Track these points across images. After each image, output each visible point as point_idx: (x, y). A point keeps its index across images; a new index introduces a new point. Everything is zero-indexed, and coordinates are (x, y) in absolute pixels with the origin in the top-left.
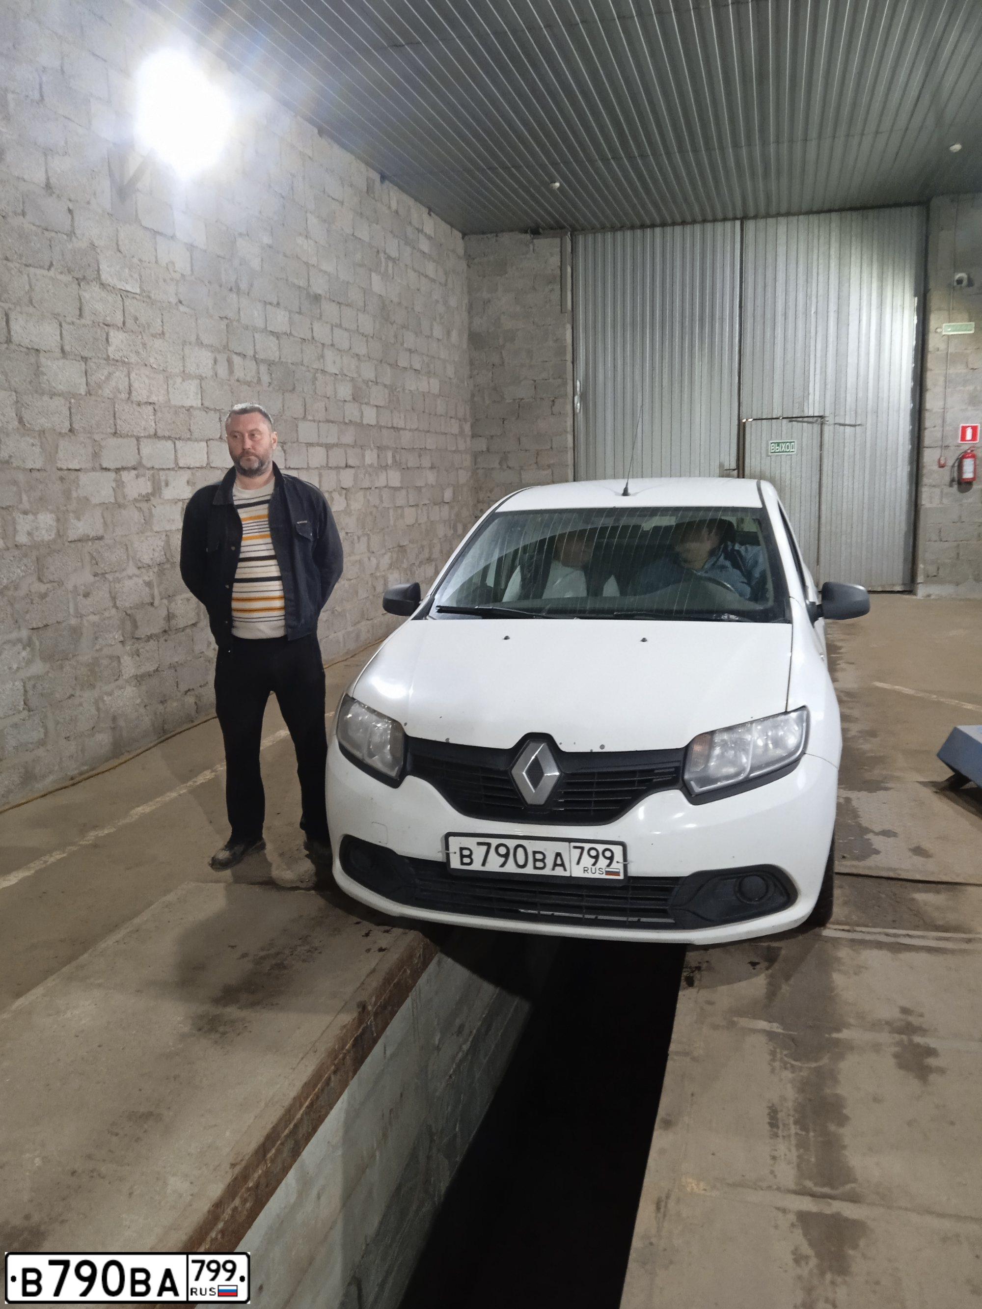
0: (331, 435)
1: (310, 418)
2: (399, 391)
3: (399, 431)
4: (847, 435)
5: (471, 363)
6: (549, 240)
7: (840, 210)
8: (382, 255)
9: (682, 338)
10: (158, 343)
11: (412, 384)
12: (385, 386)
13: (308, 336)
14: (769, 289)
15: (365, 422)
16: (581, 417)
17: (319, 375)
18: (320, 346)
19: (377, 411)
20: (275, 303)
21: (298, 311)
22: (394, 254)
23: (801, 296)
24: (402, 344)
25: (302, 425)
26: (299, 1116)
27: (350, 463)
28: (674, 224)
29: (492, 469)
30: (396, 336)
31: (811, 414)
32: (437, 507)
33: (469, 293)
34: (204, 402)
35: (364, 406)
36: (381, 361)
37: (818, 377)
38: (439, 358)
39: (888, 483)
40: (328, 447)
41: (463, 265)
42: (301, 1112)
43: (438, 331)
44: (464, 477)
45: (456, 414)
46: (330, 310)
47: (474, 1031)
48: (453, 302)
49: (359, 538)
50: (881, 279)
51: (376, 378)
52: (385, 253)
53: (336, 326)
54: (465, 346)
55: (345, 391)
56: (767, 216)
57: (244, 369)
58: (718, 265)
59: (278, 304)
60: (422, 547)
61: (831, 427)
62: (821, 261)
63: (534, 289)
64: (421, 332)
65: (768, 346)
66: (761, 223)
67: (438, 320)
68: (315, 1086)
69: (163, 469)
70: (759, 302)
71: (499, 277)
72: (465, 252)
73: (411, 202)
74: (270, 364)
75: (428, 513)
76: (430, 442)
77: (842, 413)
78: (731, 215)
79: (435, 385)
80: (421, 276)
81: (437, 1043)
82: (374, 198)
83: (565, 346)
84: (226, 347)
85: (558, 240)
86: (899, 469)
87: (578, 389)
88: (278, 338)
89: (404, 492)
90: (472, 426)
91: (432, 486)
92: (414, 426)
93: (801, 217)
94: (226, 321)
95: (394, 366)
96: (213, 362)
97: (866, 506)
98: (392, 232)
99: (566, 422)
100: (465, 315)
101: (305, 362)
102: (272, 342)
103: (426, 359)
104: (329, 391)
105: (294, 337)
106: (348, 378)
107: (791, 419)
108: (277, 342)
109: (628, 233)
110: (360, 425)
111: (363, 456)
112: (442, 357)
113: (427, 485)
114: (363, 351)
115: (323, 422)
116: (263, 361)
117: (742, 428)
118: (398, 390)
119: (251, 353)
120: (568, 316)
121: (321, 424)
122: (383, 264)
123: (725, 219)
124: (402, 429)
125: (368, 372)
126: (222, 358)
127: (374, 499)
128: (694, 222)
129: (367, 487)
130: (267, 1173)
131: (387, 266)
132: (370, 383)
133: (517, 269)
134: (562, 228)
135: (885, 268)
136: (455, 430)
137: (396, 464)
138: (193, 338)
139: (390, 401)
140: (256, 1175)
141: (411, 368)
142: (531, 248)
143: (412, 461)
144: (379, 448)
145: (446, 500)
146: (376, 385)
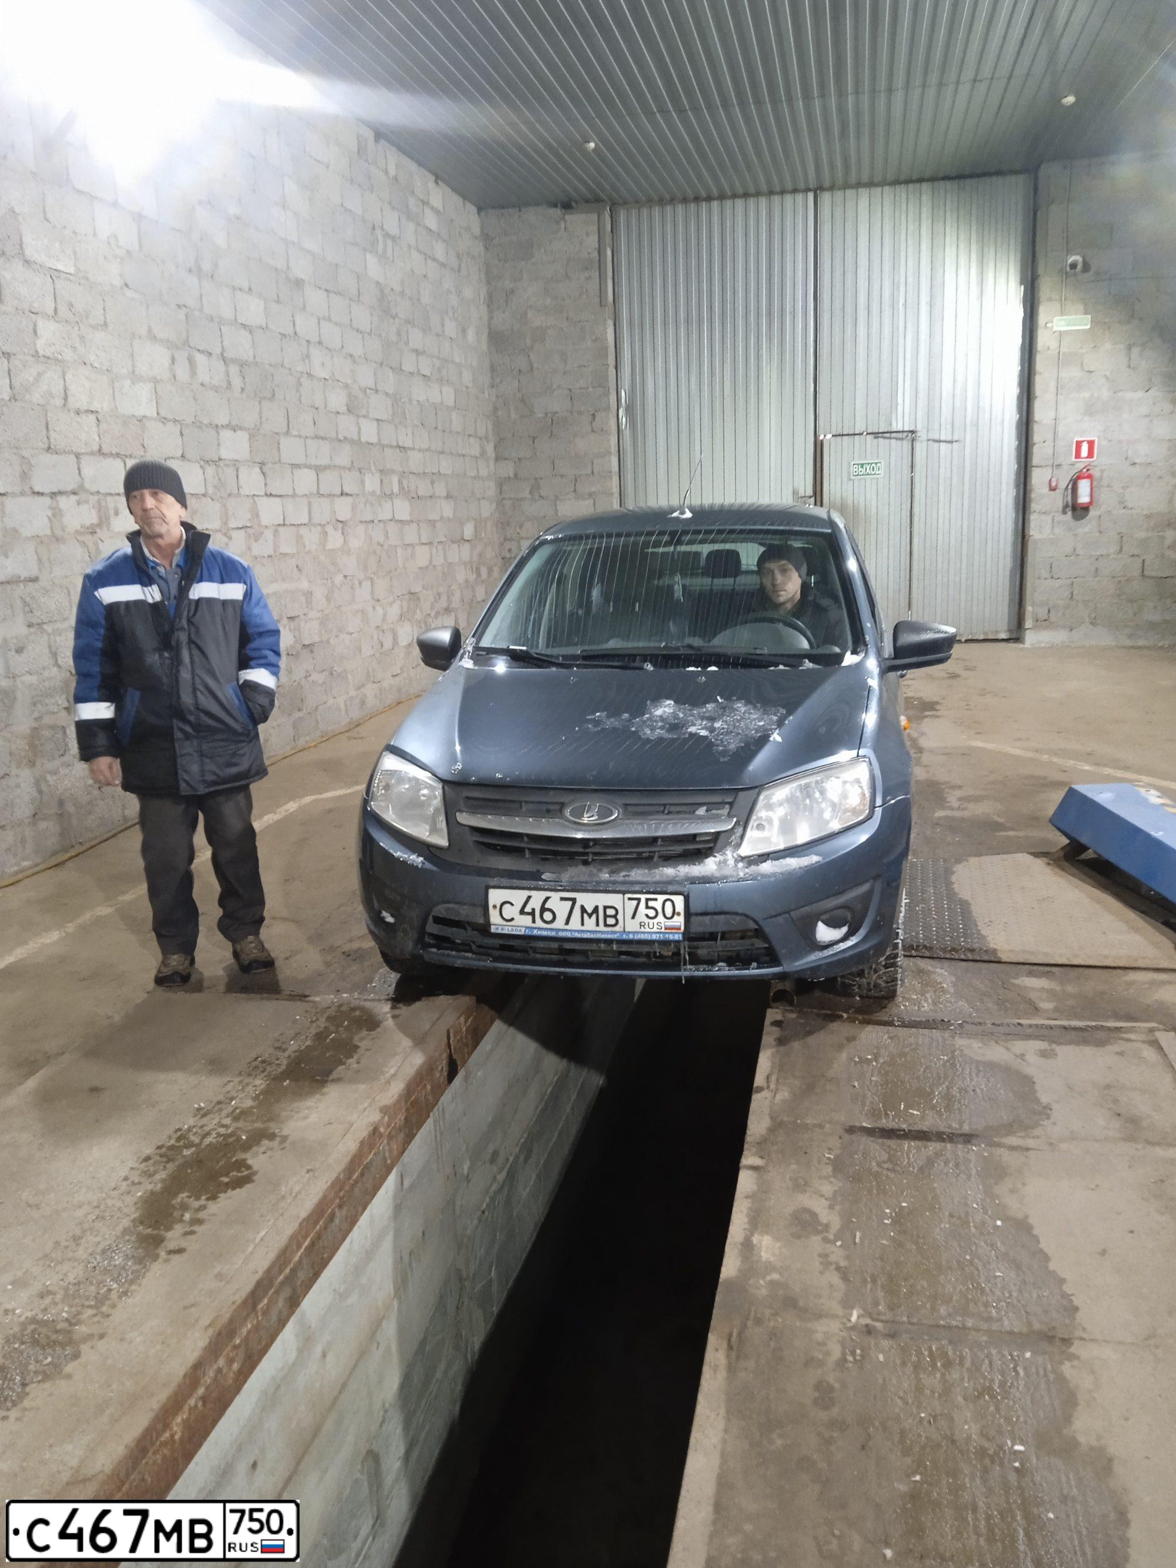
0: (322, 453)
1: (295, 433)
2: (404, 403)
3: (406, 451)
4: (942, 452)
5: (493, 369)
6: (582, 217)
7: (933, 179)
8: (378, 232)
9: (747, 338)
10: (100, 336)
11: (420, 392)
12: (387, 394)
13: (289, 330)
14: (849, 277)
15: (363, 440)
16: (627, 433)
17: (304, 380)
18: (305, 343)
19: (378, 426)
20: (247, 289)
21: (276, 299)
22: (394, 230)
23: (887, 284)
24: (407, 343)
25: (284, 442)
26: (296, 1258)
27: (346, 490)
28: (734, 196)
29: (522, 499)
30: (399, 334)
31: (900, 428)
32: (456, 546)
33: (488, 283)
34: (160, 411)
35: (362, 420)
36: (381, 364)
37: (907, 383)
38: (453, 361)
39: (990, 510)
40: (319, 469)
41: (479, 248)
42: (299, 1253)
43: (451, 328)
44: (487, 509)
45: (475, 431)
46: (316, 298)
47: (511, 1159)
48: (468, 293)
49: (360, 583)
50: (982, 263)
51: (376, 385)
52: (382, 229)
53: (324, 319)
54: (484, 346)
55: (337, 400)
56: (846, 186)
57: (209, 370)
58: (788, 246)
59: (250, 289)
60: (439, 594)
61: (925, 443)
62: (910, 242)
63: (567, 276)
64: (430, 329)
65: (849, 346)
66: (839, 194)
67: (450, 314)
68: (316, 1223)
69: (111, 494)
70: (838, 293)
71: (523, 263)
72: (482, 229)
73: (413, 167)
74: (243, 364)
75: (445, 552)
76: (446, 466)
77: (937, 427)
78: (802, 186)
79: (448, 396)
80: (429, 261)
81: (466, 1172)
82: (366, 161)
83: (607, 348)
84: (186, 343)
85: (595, 217)
86: (1004, 493)
87: (623, 401)
88: (251, 332)
89: (414, 526)
90: (495, 447)
91: (449, 519)
92: (425, 446)
93: (886, 188)
94: (184, 310)
95: (398, 370)
96: (170, 361)
97: (965, 538)
98: (390, 203)
99: (608, 441)
100: (484, 309)
101: (286, 364)
102: (244, 338)
103: (437, 363)
104: (318, 400)
105: (271, 331)
106: (341, 385)
107: (876, 435)
108: (250, 337)
109: (680, 208)
110: (356, 443)
111: (363, 482)
112: (457, 360)
113: (442, 518)
114: (358, 350)
115: (313, 438)
116: (234, 361)
117: (819, 448)
118: (403, 400)
119: (218, 350)
120: (609, 310)
121: (309, 441)
122: (381, 243)
123: (795, 191)
124: (409, 448)
125: (366, 376)
126: (182, 357)
127: (378, 536)
128: (758, 194)
129: (368, 519)
130: (257, 1328)
131: (385, 245)
132: (368, 391)
133: (546, 252)
134: (598, 200)
135: (986, 250)
136: (476, 451)
137: (404, 492)
138: (143, 331)
139: (394, 414)
140: (244, 1331)
141: (419, 373)
142: (563, 225)
143: (424, 488)
144: (381, 471)
145: (466, 538)
146: (376, 393)
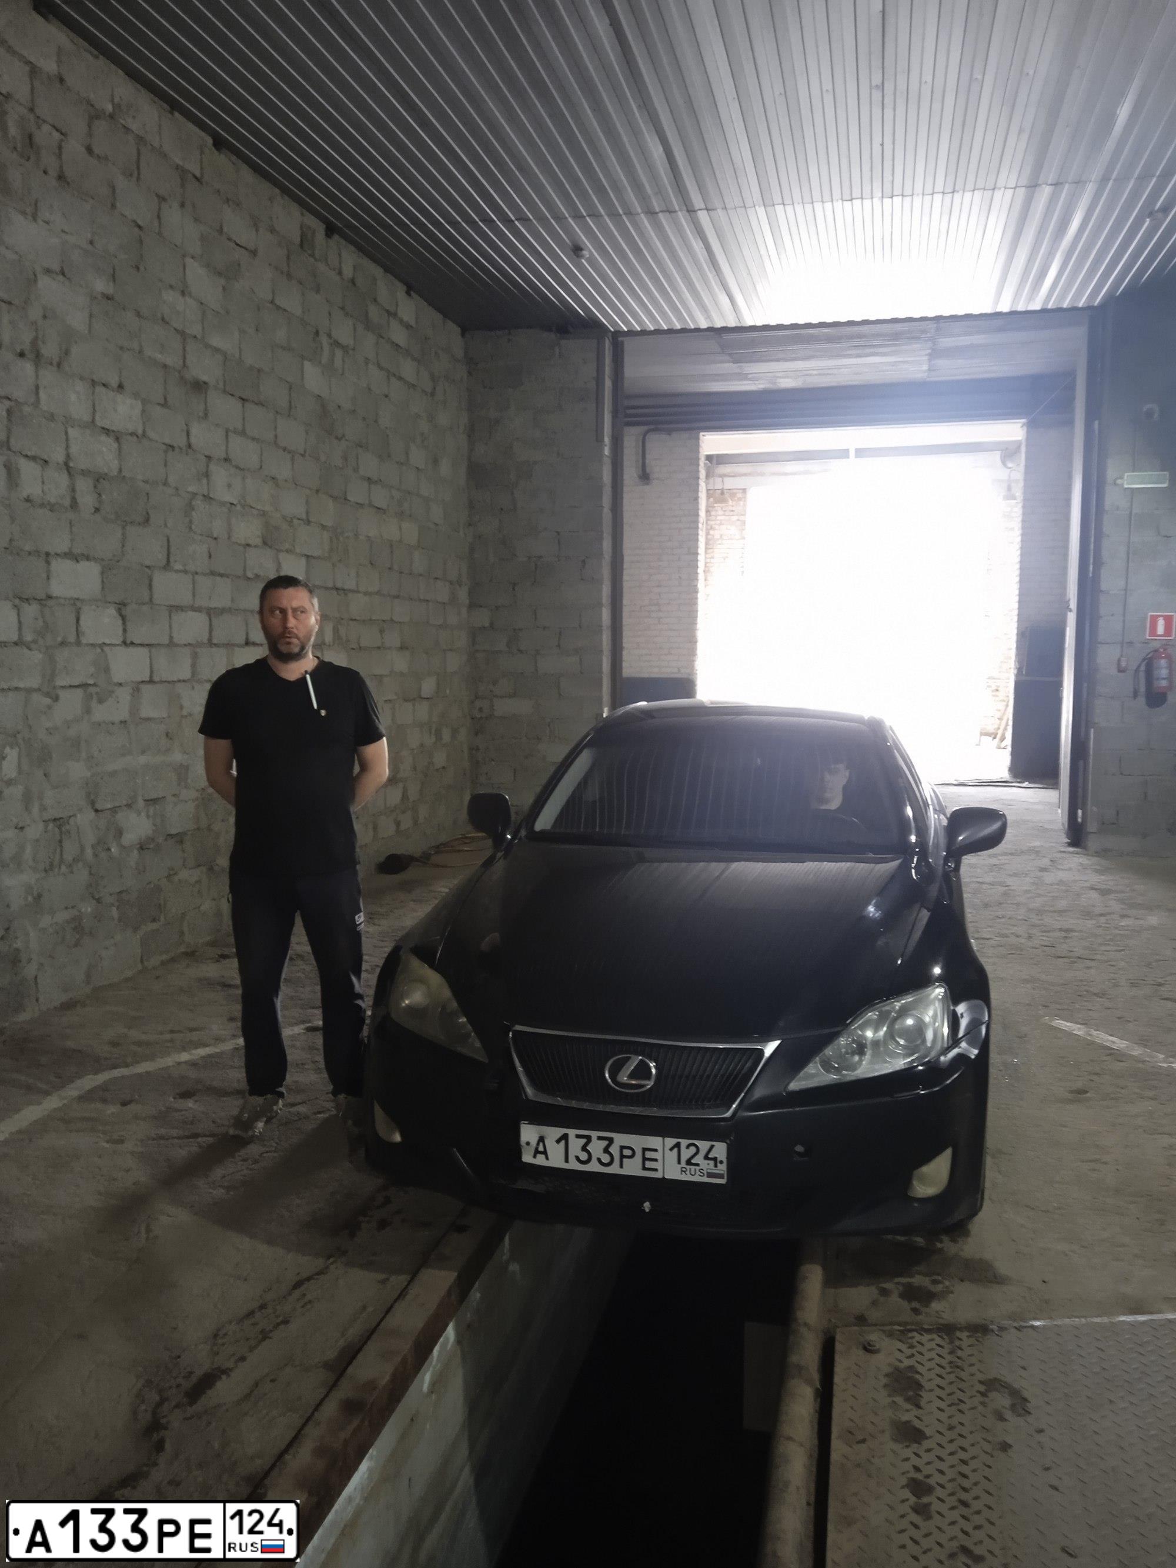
0: (219, 594)
1: (178, 566)
2: (348, 537)
3: (346, 594)
5: (471, 505)
6: (581, 342)
8: (324, 340)
11: (371, 528)
12: (324, 527)
13: (180, 441)
18: (204, 459)
20: (115, 384)
21: (162, 401)
22: (346, 340)
24: (356, 470)
25: (160, 578)
27: (252, 638)
29: (498, 652)
30: (345, 458)
32: (409, 705)
33: (470, 411)
35: (282, 556)
36: (317, 491)
38: (418, 494)
40: (212, 613)
41: (461, 371)
43: (418, 457)
45: (445, 574)
46: (224, 407)
48: (444, 419)
51: (307, 513)
52: (329, 336)
53: (235, 433)
54: (462, 482)
55: (248, 530)
57: (41, 483)
59: (121, 386)
63: (560, 406)
64: (389, 456)
67: (418, 441)
71: (511, 390)
72: (465, 353)
73: (378, 271)
74: (99, 478)
75: (394, 713)
76: (401, 612)
79: (410, 532)
80: (393, 380)
82: (312, 255)
83: (603, 488)
85: (595, 341)
88: (117, 439)
90: (470, 593)
91: (402, 674)
92: (374, 589)
94: (7, 403)
95: (341, 499)
98: (343, 308)
99: (600, 591)
100: (463, 439)
101: (171, 482)
102: (106, 445)
103: (397, 495)
104: (218, 527)
105: (150, 440)
106: (255, 512)
108: (116, 445)
112: (425, 493)
113: (392, 673)
114: (284, 473)
115: (204, 574)
116: (85, 472)
118: (346, 534)
119: (60, 458)
120: (605, 446)
121: (197, 577)
122: (326, 352)
124: (350, 591)
125: (293, 505)
131: (333, 355)
132: (295, 521)
133: (537, 379)
134: (599, 325)
136: (443, 596)
137: (340, 642)
139: (331, 550)
141: (371, 505)
142: (557, 350)
146: (308, 525)
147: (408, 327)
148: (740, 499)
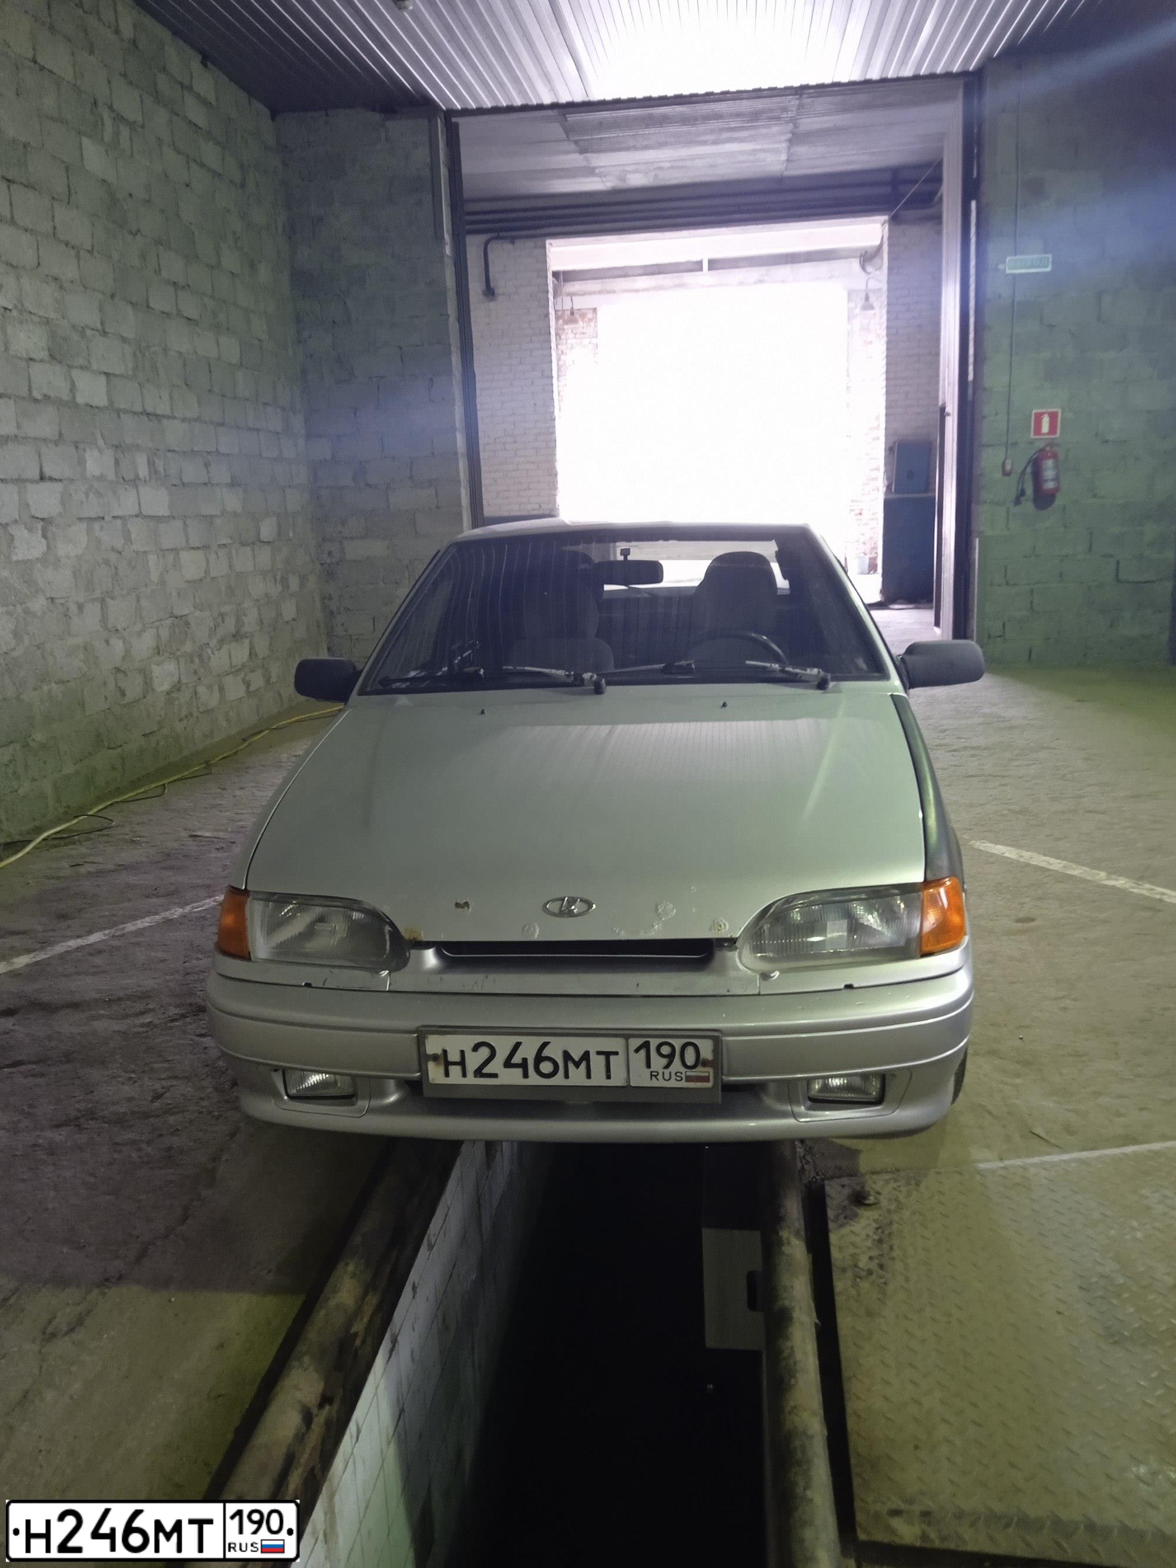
2: (155, 353)
3: (160, 421)
5: (297, 318)
6: (409, 123)
8: (105, 113)
11: (181, 341)
12: (124, 340)
15: (81, 401)
19: (108, 383)
22: (132, 113)
24: (158, 271)
27: (50, 472)
29: (342, 488)
30: (143, 257)
32: (248, 550)
33: (287, 205)
35: (77, 373)
36: (112, 296)
38: (236, 304)
41: (273, 160)
43: (231, 260)
44: (295, 500)
45: (275, 398)
48: (258, 217)
49: (81, 608)
51: (102, 323)
52: (111, 108)
54: (285, 291)
55: (29, 341)
60: (222, 616)
63: (391, 200)
64: (197, 256)
67: (230, 241)
71: (333, 182)
72: (278, 141)
73: (164, 34)
75: (230, 559)
76: (228, 442)
79: (230, 348)
83: (444, 294)
89: (178, 524)
90: (306, 420)
91: (235, 514)
92: (193, 414)
95: (143, 307)
98: (124, 75)
99: (452, 412)
100: (282, 240)
103: (211, 304)
106: (36, 319)
110: (69, 405)
111: (82, 461)
112: (244, 303)
113: (224, 512)
114: (69, 273)
118: (153, 349)
120: (446, 245)
122: (109, 127)
124: (164, 416)
125: (83, 312)
127: (111, 538)
129: (93, 515)
131: (117, 134)
132: (89, 332)
133: (361, 168)
134: (429, 102)
136: (275, 424)
137: (158, 476)
139: (136, 368)
141: (179, 314)
142: (383, 134)
143: (192, 472)
144: (117, 447)
145: (262, 539)
146: (104, 336)
147: (205, 102)
148: (590, 320)
